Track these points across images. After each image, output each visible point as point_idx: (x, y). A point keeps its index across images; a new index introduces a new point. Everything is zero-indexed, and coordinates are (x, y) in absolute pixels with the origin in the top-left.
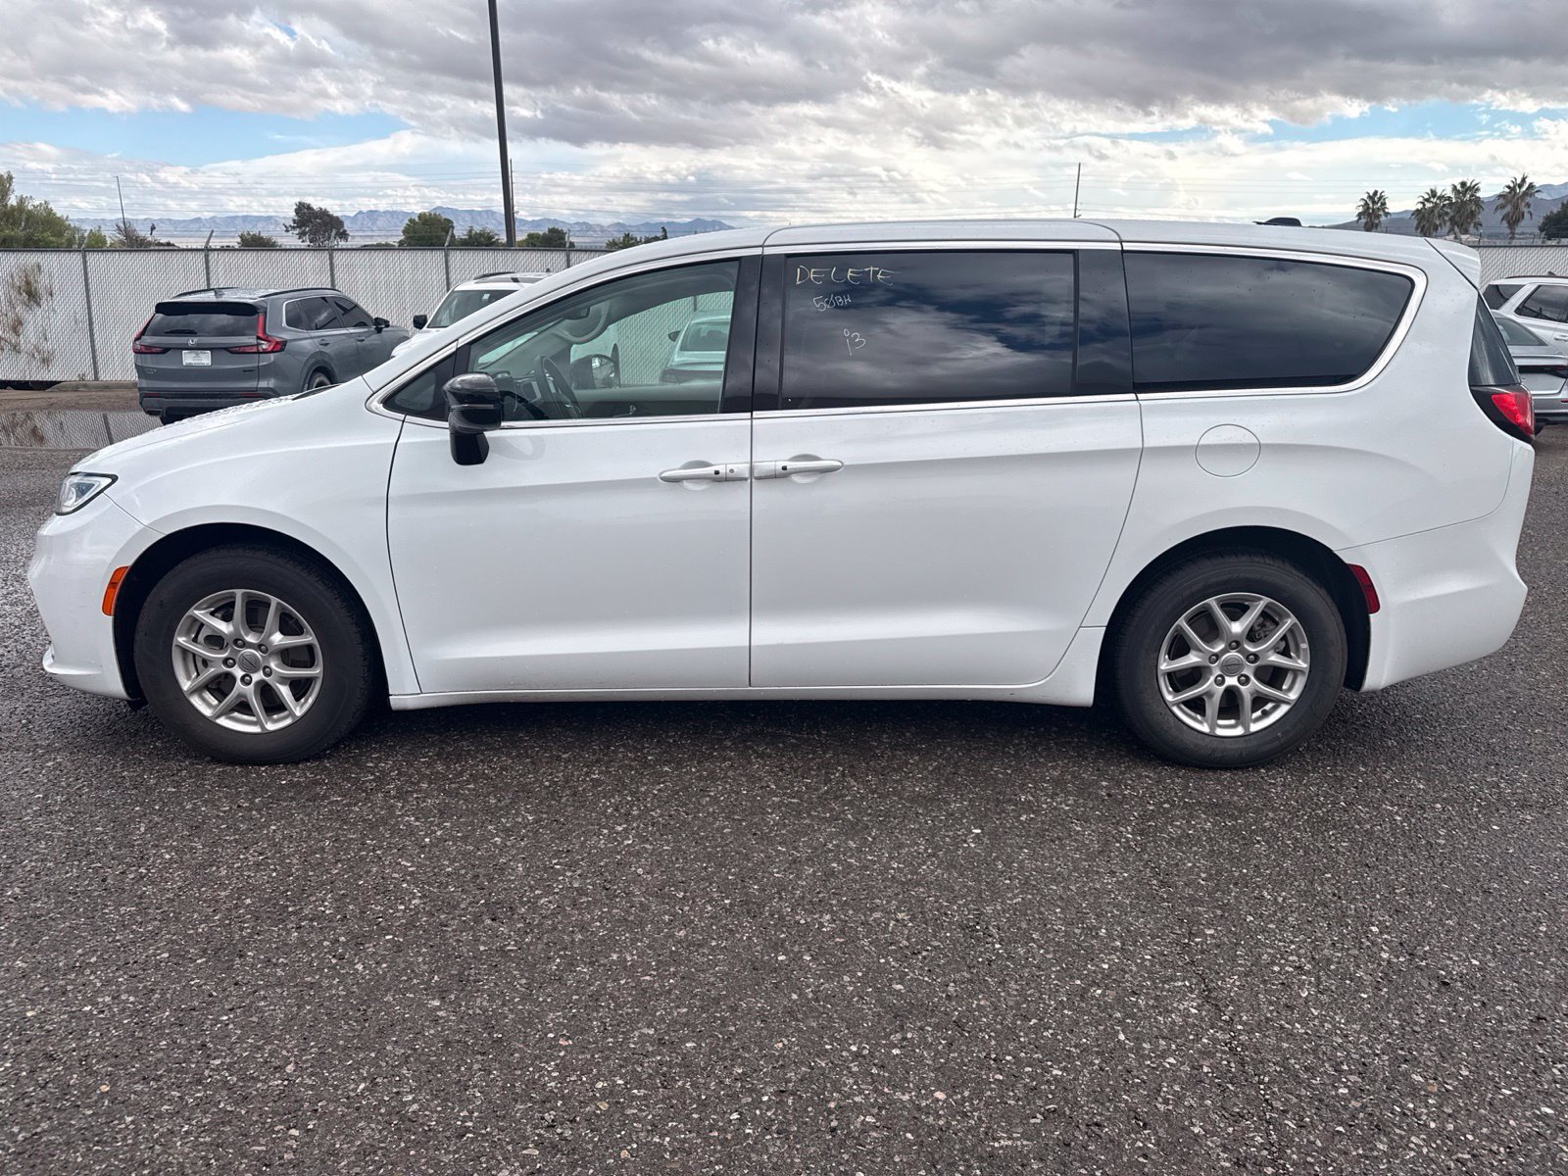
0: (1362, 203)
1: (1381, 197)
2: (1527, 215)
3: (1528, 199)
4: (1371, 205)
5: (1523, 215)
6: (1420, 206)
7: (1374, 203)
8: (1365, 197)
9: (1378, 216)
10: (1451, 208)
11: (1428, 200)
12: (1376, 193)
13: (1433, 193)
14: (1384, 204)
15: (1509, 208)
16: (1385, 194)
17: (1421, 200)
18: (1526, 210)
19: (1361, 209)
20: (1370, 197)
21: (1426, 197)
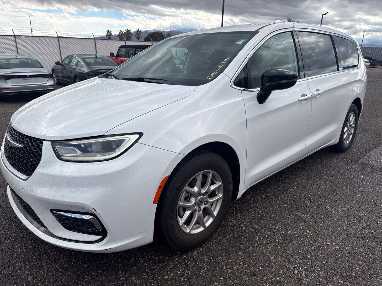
0: (106, 32)
1: (110, 31)
2: (141, 37)
3: (140, 34)
4: (108, 33)
5: (140, 37)
6: (119, 34)
7: (109, 33)
8: (107, 31)
9: (111, 36)
10: (126, 35)
11: (120, 33)
12: (109, 30)
13: (121, 31)
14: (111, 33)
15: (137, 35)
16: (111, 31)
17: (119, 33)
18: (140, 36)
19: (106, 34)
20: (108, 31)
21: (120, 32)
